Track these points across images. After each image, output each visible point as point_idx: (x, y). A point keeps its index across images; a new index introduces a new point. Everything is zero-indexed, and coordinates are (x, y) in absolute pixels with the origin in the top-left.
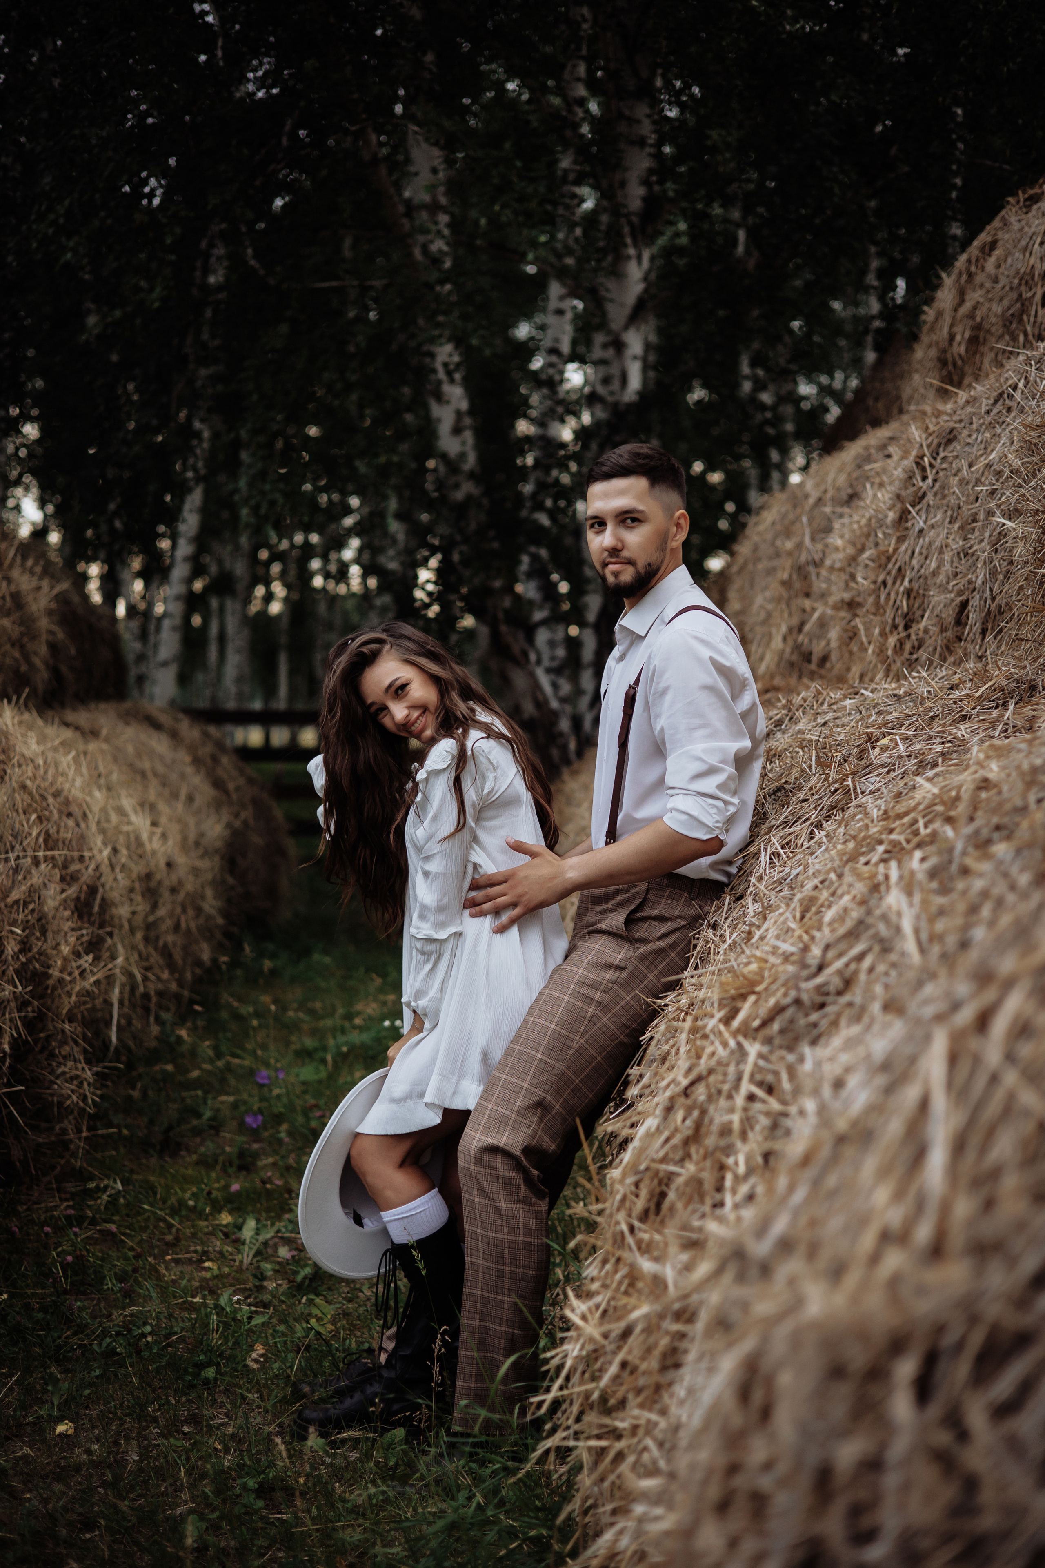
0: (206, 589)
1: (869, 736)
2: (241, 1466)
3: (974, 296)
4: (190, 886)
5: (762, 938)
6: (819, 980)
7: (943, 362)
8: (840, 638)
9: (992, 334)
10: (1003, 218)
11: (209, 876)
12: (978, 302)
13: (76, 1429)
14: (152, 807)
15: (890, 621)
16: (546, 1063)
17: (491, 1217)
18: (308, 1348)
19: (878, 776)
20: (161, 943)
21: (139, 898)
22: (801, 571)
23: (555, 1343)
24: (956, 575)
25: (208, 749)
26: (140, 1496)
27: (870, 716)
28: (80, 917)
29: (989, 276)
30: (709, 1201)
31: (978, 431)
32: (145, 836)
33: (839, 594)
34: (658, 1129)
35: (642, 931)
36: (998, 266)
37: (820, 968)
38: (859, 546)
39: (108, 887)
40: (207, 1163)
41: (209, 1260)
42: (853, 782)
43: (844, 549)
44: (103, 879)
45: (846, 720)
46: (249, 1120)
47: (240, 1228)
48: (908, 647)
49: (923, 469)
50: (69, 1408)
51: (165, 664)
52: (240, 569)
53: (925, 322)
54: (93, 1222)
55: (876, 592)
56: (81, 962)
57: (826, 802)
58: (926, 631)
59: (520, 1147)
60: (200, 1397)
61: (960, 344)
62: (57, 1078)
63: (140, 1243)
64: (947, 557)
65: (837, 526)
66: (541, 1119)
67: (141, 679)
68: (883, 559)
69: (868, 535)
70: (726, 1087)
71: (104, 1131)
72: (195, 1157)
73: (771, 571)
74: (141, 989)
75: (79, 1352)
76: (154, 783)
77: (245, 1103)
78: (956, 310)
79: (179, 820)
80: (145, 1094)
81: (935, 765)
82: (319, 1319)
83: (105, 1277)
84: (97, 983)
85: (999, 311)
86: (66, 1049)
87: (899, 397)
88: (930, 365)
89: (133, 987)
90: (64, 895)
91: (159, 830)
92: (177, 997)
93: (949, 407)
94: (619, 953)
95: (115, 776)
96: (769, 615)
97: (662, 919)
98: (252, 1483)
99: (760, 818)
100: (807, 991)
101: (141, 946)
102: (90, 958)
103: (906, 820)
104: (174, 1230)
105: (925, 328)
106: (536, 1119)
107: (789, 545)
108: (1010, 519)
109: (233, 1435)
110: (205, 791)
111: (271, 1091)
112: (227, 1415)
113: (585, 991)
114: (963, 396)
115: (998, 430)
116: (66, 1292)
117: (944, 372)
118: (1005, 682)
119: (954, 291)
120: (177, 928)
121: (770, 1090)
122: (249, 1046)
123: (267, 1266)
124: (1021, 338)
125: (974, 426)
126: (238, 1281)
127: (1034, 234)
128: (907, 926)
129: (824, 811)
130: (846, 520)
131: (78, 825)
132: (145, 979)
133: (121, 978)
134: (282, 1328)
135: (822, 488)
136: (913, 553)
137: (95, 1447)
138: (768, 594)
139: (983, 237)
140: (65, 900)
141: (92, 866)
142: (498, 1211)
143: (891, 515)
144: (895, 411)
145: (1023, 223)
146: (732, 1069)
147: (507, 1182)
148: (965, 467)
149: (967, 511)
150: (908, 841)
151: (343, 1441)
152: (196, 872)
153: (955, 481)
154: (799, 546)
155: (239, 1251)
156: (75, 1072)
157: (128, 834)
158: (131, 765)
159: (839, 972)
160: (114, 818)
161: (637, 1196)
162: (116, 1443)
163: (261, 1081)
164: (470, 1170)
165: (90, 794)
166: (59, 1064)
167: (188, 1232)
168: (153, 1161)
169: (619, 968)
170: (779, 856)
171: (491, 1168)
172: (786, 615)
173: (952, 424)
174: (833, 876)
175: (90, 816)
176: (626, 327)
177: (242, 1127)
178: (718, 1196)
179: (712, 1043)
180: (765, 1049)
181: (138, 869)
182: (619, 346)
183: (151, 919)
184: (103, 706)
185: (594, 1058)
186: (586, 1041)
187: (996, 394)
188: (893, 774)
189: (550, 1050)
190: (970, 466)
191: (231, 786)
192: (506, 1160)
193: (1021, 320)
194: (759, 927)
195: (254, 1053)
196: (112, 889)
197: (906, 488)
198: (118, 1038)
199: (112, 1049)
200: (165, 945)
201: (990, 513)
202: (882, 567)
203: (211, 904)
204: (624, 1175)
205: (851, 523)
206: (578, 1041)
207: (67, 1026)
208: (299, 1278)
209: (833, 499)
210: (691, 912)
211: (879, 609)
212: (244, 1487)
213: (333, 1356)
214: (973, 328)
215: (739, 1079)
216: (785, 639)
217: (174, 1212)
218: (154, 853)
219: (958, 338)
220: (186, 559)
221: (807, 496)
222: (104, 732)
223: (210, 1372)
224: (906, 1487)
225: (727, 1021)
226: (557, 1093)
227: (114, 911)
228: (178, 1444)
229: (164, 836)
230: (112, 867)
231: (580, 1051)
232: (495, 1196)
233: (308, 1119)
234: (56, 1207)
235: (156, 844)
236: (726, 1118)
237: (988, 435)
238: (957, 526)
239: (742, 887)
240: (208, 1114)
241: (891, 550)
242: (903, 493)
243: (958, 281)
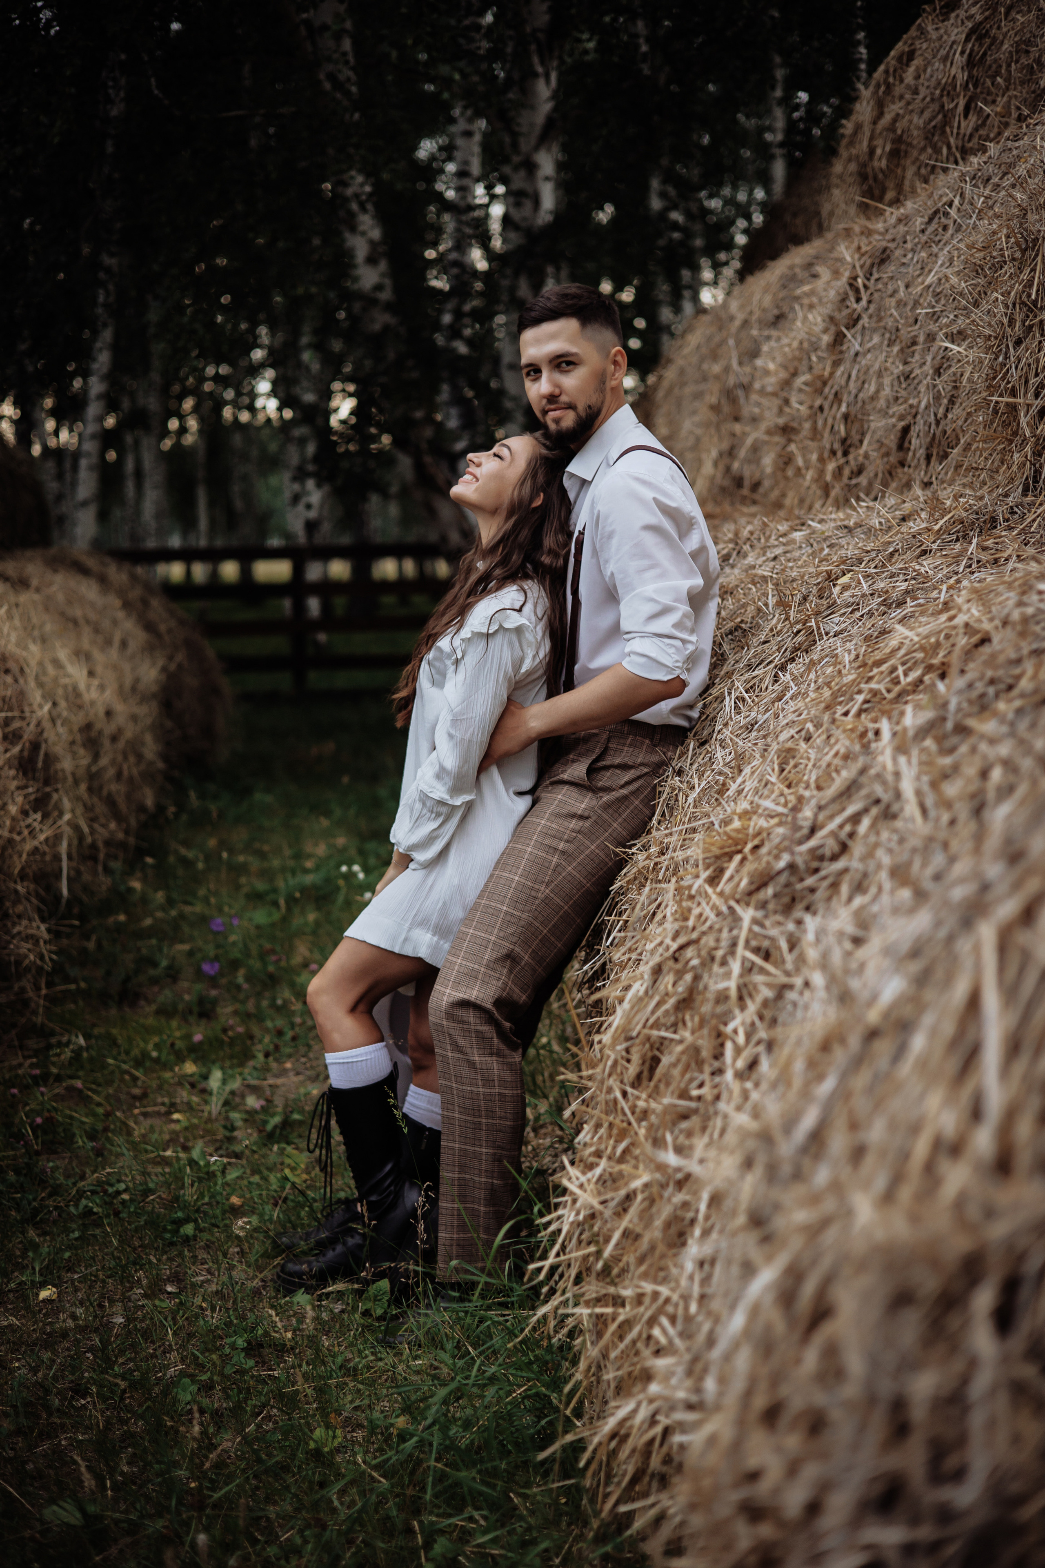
0: (120, 424)
1: (829, 573)
2: (229, 1324)
3: (894, 108)
4: (129, 734)
5: (740, 792)
6: (812, 843)
7: (863, 176)
8: (775, 463)
9: (913, 147)
10: (920, 27)
11: (149, 721)
12: (898, 115)
13: (59, 1294)
14: (88, 657)
15: (828, 446)
16: (512, 915)
17: (466, 1071)
18: (285, 1200)
19: (841, 615)
20: (105, 793)
21: (82, 752)
22: (730, 395)
23: (549, 1208)
24: (897, 399)
25: (136, 593)
26: (129, 1360)
27: (822, 549)
28: (25, 774)
29: (908, 87)
30: (707, 1069)
31: (913, 250)
32: (82, 686)
33: (771, 419)
34: (646, 992)
35: (605, 779)
36: (918, 77)
37: (813, 831)
38: (792, 370)
39: (50, 741)
40: (166, 1012)
41: (177, 1111)
42: (817, 623)
43: (776, 373)
44: (45, 735)
45: (796, 554)
46: (206, 967)
47: (206, 1077)
48: (847, 472)
49: (857, 291)
50: (52, 1273)
51: (84, 504)
52: (152, 403)
53: (843, 136)
54: (58, 1079)
55: (813, 417)
56: (29, 821)
57: (789, 644)
58: (866, 456)
59: (491, 1000)
60: (181, 1254)
61: (880, 159)
62: (13, 937)
63: (107, 1098)
64: (887, 381)
65: (765, 348)
66: (510, 971)
67: (62, 520)
68: (819, 384)
69: (800, 360)
70: (719, 953)
71: (63, 987)
72: (154, 1007)
73: (698, 396)
74: (89, 840)
75: (55, 1214)
76: (87, 631)
77: (200, 950)
78: (875, 123)
79: (115, 667)
80: (99, 946)
81: (901, 604)
82: (293, 1169)
83: (74, 1135)
84: (47, 840)
85: (921, 123)
86: (20, 908)
87: (818, 213)
88: (850, 180)
89: (81, 838)
90: (8, 755)
91: (96, 682)
92: (123, 845)
93: (880, 226)
94: (583, 803)
95: (48, 627)
96: (698, 440)
97: (625, 767)
98: (241, 1343)
99: (718, 659)
100: (801, 854)
101: (86, 796)
102: (38, 816)
103: (884, 667)
104: (139, 1083)
105: (844, 142)
106: (505, 971)
107: (716, 368)
108: (953, 342)
109: (217, 1292)
110: (138, 637)
111: (226, 938)
112: (209, 1271)
113: (547, 842)
114: (892, 214)
115: (935, 249)
116: (37, 1153)
117: (865, 187)
118: (964, 514)
119: (872, 103)
120: (119, 775)
121: (767, 956)
122: (202, 892)
123: (235, 1116)
124: (945, 151)
125: (909, 246)
126: (208, 1132)
127: (954, 42)
128: (907, 787)
129: (788, 653)
130: (773, 343)
131: (16, 681)
132: (93, 832)
133: (67, 830)
134: (256, 1179)
135: (748, 309)
136: (849, 376)
137: (79, 1311)
138: (696, 419)
139: (900, 47)
140: (9, 759)
141: (33, 723)
142: (472, 1065)
143: (826, 339)
144: (814, 228)
145: (942, 31)
146: (725, 934)
147: (480, 1035)
148: (902, 289)
149: (905, 333)
150: (889, 691)
151: (328, 1295)
152: (134, 718)
153: (893, 302)
154: (727, 369)
155: (206, 1102)
156: (30, 931)
157: (65, 687)
158: (63, 614)
159: (833, 834)
160: (51, 670)
161: (628, 1061)
162: (101, 1306)
163: (215, 928)
164: (442, 1026)
165: (26, 648)
166: (14, 924)
167: (154, 1084)
168: (113, 1012)
169: (582, 817)
170: (744, 700)
171: (463, 1022)
172: (715, 439)
173: (884, 244)
174: (809, 726)
175: (27, 670)
176: (537, 148)
177: (199, 974)
178: (716, 1064)
179: (699, 904)
180: (759, 914)
181: (78, 719)
182: (530, 167)
183: (94, 769)
184: (29, 553)
185: (561, 908)
186: (552, 891)
187: (930, 212)
188: (858, 614)
189: (515, 902)
190: (907, 286)
191: (163, 628)
192: (478, 1014)
193: (943, 132)
194: (733, 779)
195: (206, 901)
196: (54, 744)
197: (840, 311)
198: (69, 890)
199: (64, 901)
200: (110, 795)
201: (931, 337)
202: (819, 392)
203: (151, 749)
204: (615, 1040)
205: (782, 347)
206: (544, 891)
207: (19, 888)
208: (269, 1127)
209: (760, 321)
210: (655, 758)
211: (815, 435)
212: (233, 1346)
213: (311, 1207)
214: (893, 142)
215: (734, 945)
216: (716, 464)
217: (139, 1063)
218: (93, 703)
219: (879, 151)
220: (100, 397)
221: (732, 318)
222: (35, 582)
223: (188, 1229)
224: (991, 1424)
225: (713, 881)
226: (525, 943)
227: (59, 766)
228: (164, 1305)
229: (102, 688)
230: (53, 721)
231: (547, 901)
232: (469, 1051)
233: (265, 964)
234: (20, 1065)
235: (94, 694)
236: (722, 985)
237: (924, 254)
238: (896, 349)
239: (705, 733)
240: (164, 963)
241: (826, 374)
242: (837, 315)
243: (876, 92)
